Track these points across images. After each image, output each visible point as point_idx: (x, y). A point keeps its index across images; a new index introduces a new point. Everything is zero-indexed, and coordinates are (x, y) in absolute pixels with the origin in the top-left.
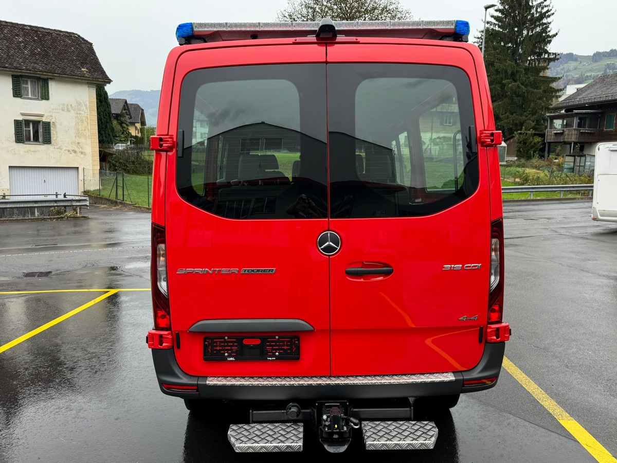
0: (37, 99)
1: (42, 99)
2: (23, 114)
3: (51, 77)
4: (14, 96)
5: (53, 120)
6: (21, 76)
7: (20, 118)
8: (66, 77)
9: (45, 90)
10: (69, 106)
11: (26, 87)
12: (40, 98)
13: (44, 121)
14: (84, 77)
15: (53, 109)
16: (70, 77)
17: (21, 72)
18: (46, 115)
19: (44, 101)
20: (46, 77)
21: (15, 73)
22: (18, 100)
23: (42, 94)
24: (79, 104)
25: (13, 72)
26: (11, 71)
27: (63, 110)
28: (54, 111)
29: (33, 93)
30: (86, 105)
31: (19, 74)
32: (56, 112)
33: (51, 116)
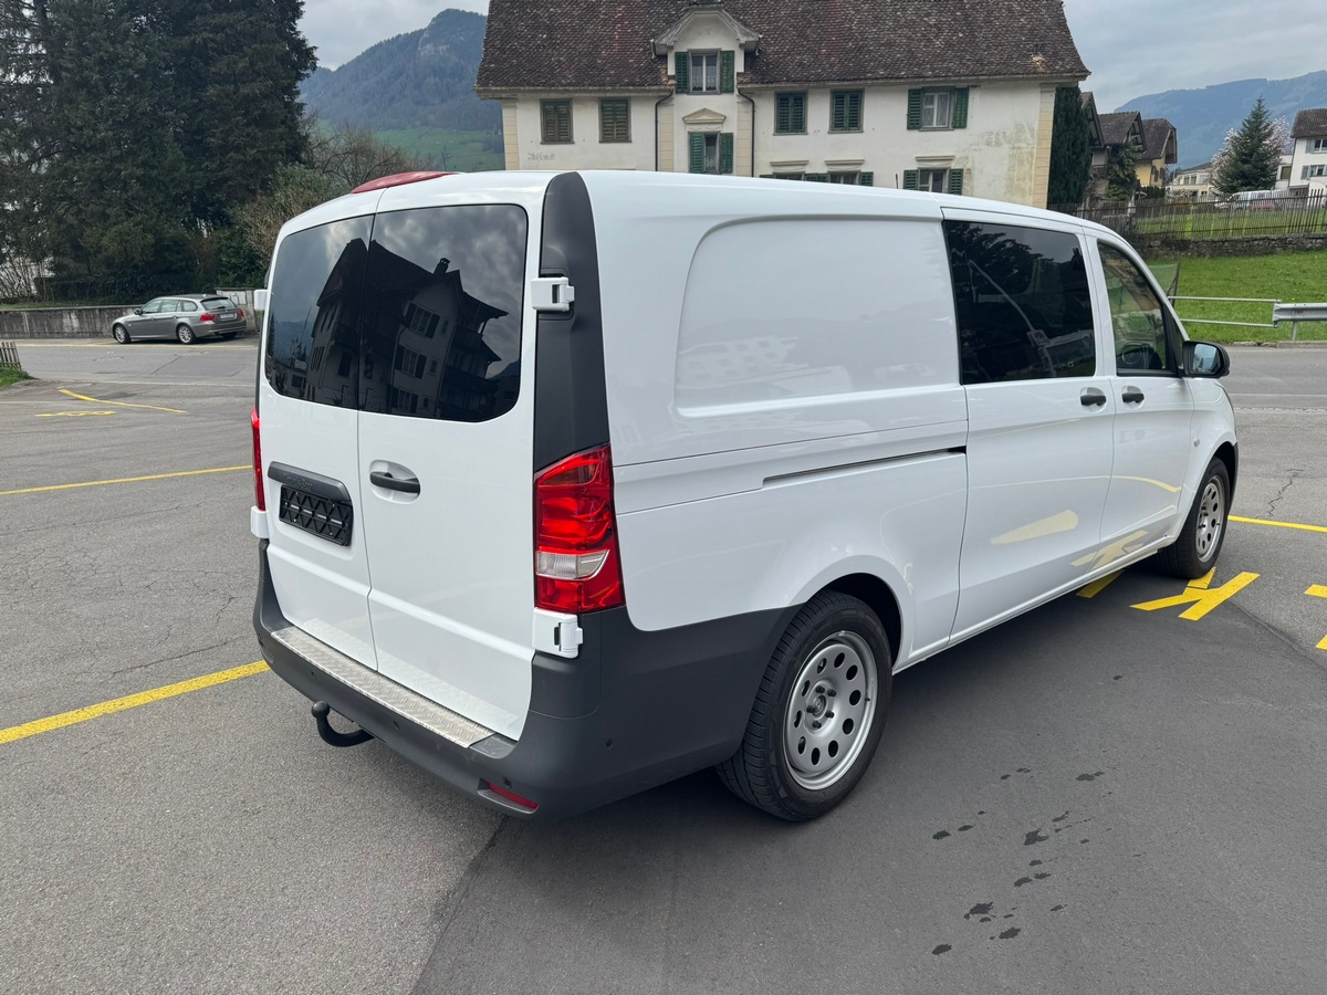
0: (946, 129)
1: (955, 127)
2: (919, 160)
3: (975, 84)
4: (909, 128)
5: (969, 166)
6: (924, 90)
7: (914, 166)
8: (1001, 80)
9: (961, 110)
10: (1001, 135)
11: (929, 110)
12: (950, 127)
13: (953, 168)
14: (1034, 73)
15: (972, 145)
16: (1009, 77)
17: (923, 82)
18: (958, 156)
19: (958, 132)
20: (964, 85)
21: (914, 87)
22: (915, 133)
23: (955, 117)
24: (1019, 129)
25: (911, 83)
26: (907, 83)
27: (988, 144)
28: (974, 147)
29: (941, 120)
30: (1032, 130)
31: (920, 87)
32: (976, 150)
33: (967, 158)
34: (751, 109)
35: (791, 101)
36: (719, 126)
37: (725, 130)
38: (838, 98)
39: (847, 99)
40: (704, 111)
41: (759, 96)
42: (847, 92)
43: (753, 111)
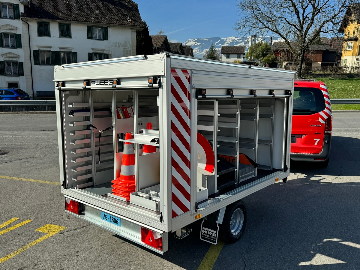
0: (101, 40)
2: (93, 49)
3: (109, 26)
4: (88, 38)
5: (110, 53)
6: (92, 26)
7: (91, 52)
8: (118, 26)
9: (106, 35)
10: (120, 44)
11: (95, 33)
12: (103, 39)
13: (105, 53)
14: (128, 25)
16: (121, 24)
17: (92, 24)
18: (106, 49)
19: (105, 41)
20: (106, 26)
21: (89, 25)
22: (90, 40)
23: (104, 36)
24: (126, 42)
26: (86, 23)
27: (116, 46)
28: (111, 47)
29: (99, 37)
30: (130, 43)
32: (112, 48)
33: (109, 50)
34: (27, 26)
35: (43, 25)
36: (15, 31)
37: (18, 32)
38: (61, 26)
39: (65, 26)
40: (8, 25)
41: (31, 22)
42: (65, 24)
43: (29, 27)
